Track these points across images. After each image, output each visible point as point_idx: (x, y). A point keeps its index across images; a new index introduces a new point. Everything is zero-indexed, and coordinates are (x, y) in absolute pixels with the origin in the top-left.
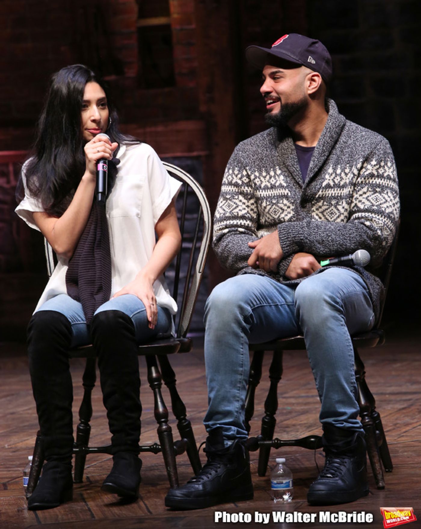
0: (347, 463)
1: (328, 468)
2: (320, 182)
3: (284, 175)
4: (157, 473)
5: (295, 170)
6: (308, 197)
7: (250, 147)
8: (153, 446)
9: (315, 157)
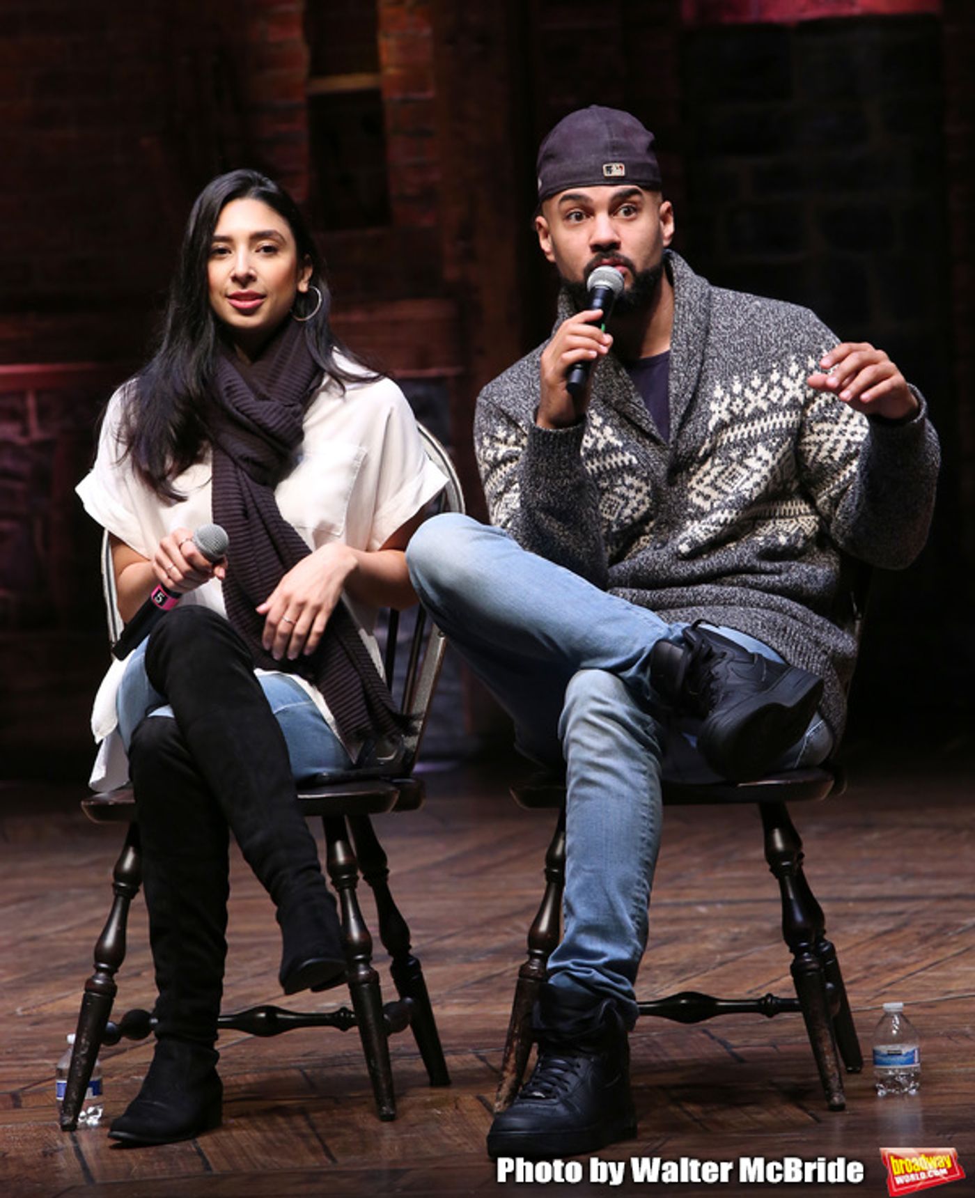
0: (582, 1067)
1: (537, 1077)
2: (701, 423)
3: (611, 426)
4: (347, 1071)
5: (637, 409)
6: (681, 460)
7: (513, 385)
8: (338, 1013)
9: (677, 370)
